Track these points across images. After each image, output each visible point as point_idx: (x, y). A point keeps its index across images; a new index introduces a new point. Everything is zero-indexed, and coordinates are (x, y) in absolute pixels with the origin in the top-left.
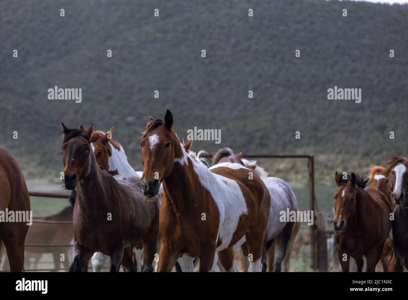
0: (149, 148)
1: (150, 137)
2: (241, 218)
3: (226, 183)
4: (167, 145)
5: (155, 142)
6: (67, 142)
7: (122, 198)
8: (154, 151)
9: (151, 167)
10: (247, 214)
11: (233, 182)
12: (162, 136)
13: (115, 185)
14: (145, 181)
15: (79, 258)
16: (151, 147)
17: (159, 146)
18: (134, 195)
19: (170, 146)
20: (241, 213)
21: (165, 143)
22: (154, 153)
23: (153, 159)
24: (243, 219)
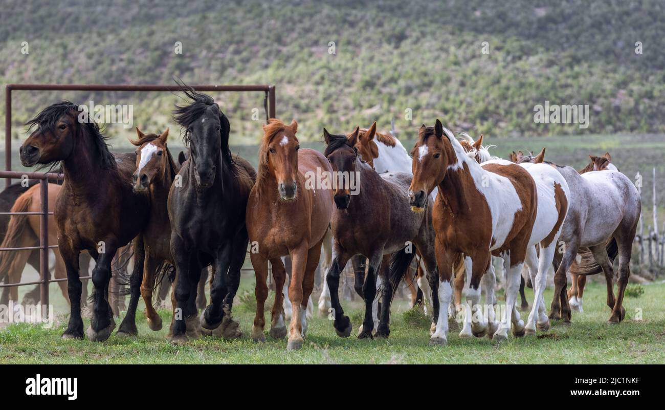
0: (418, 159)
1: (419, 148)
2: (516, 215)
3: (500, 181)
4: (437, 156)
5: (424, 154)
6: (331, 154)
7: (384, 194)
8: (422, 163)
9: (418, 179)
10: (522, 210)
11: (505, 180)
12: (432, 147)
13: (377, 180)
14: (411, 194)
15: (337, 262)
16: (420, 159)
17: (427, 158)
18: (400, 192)
19: (440, 156)
20: (516, 211)
21: (434, 153)
22: (422, 164)
23: (421, 171)
24: (519, 215)
